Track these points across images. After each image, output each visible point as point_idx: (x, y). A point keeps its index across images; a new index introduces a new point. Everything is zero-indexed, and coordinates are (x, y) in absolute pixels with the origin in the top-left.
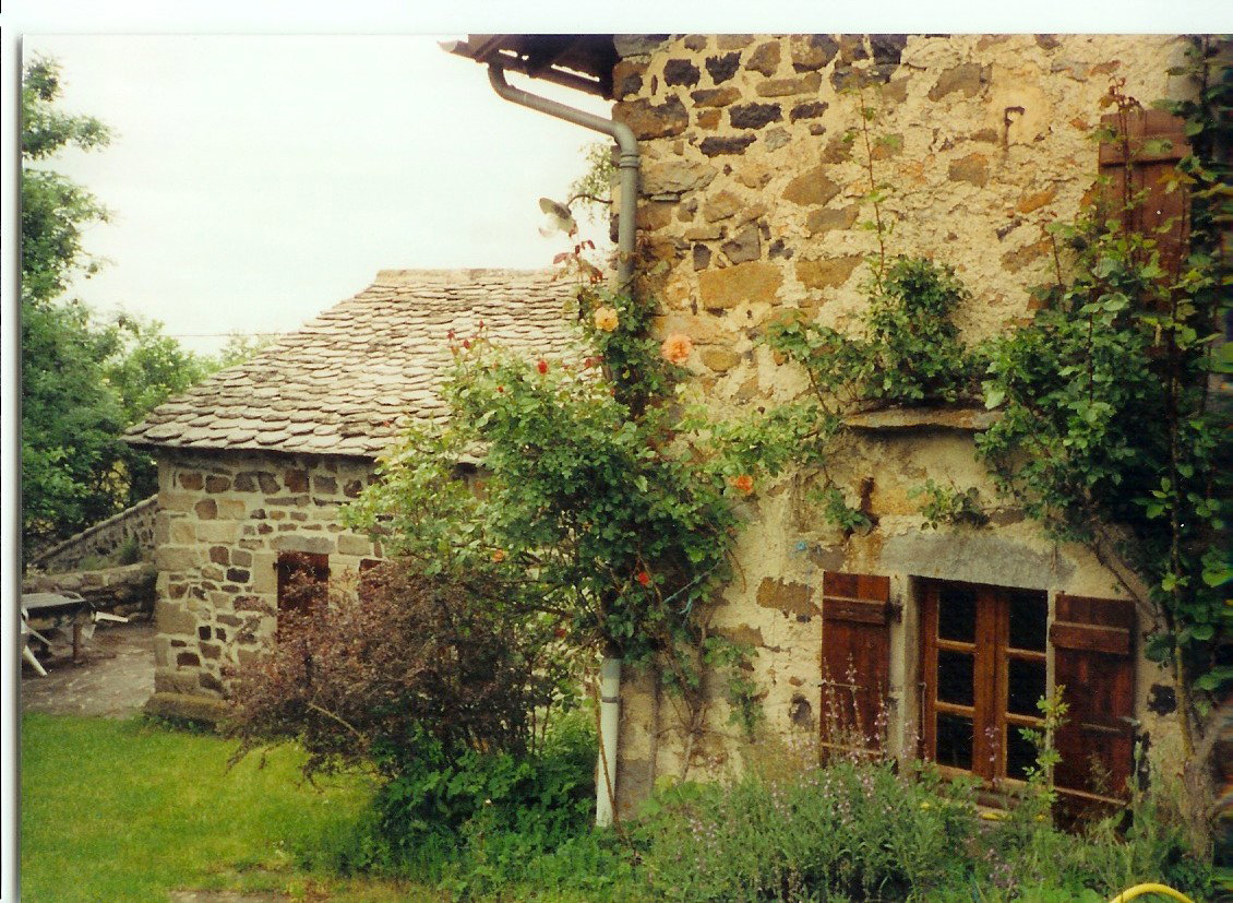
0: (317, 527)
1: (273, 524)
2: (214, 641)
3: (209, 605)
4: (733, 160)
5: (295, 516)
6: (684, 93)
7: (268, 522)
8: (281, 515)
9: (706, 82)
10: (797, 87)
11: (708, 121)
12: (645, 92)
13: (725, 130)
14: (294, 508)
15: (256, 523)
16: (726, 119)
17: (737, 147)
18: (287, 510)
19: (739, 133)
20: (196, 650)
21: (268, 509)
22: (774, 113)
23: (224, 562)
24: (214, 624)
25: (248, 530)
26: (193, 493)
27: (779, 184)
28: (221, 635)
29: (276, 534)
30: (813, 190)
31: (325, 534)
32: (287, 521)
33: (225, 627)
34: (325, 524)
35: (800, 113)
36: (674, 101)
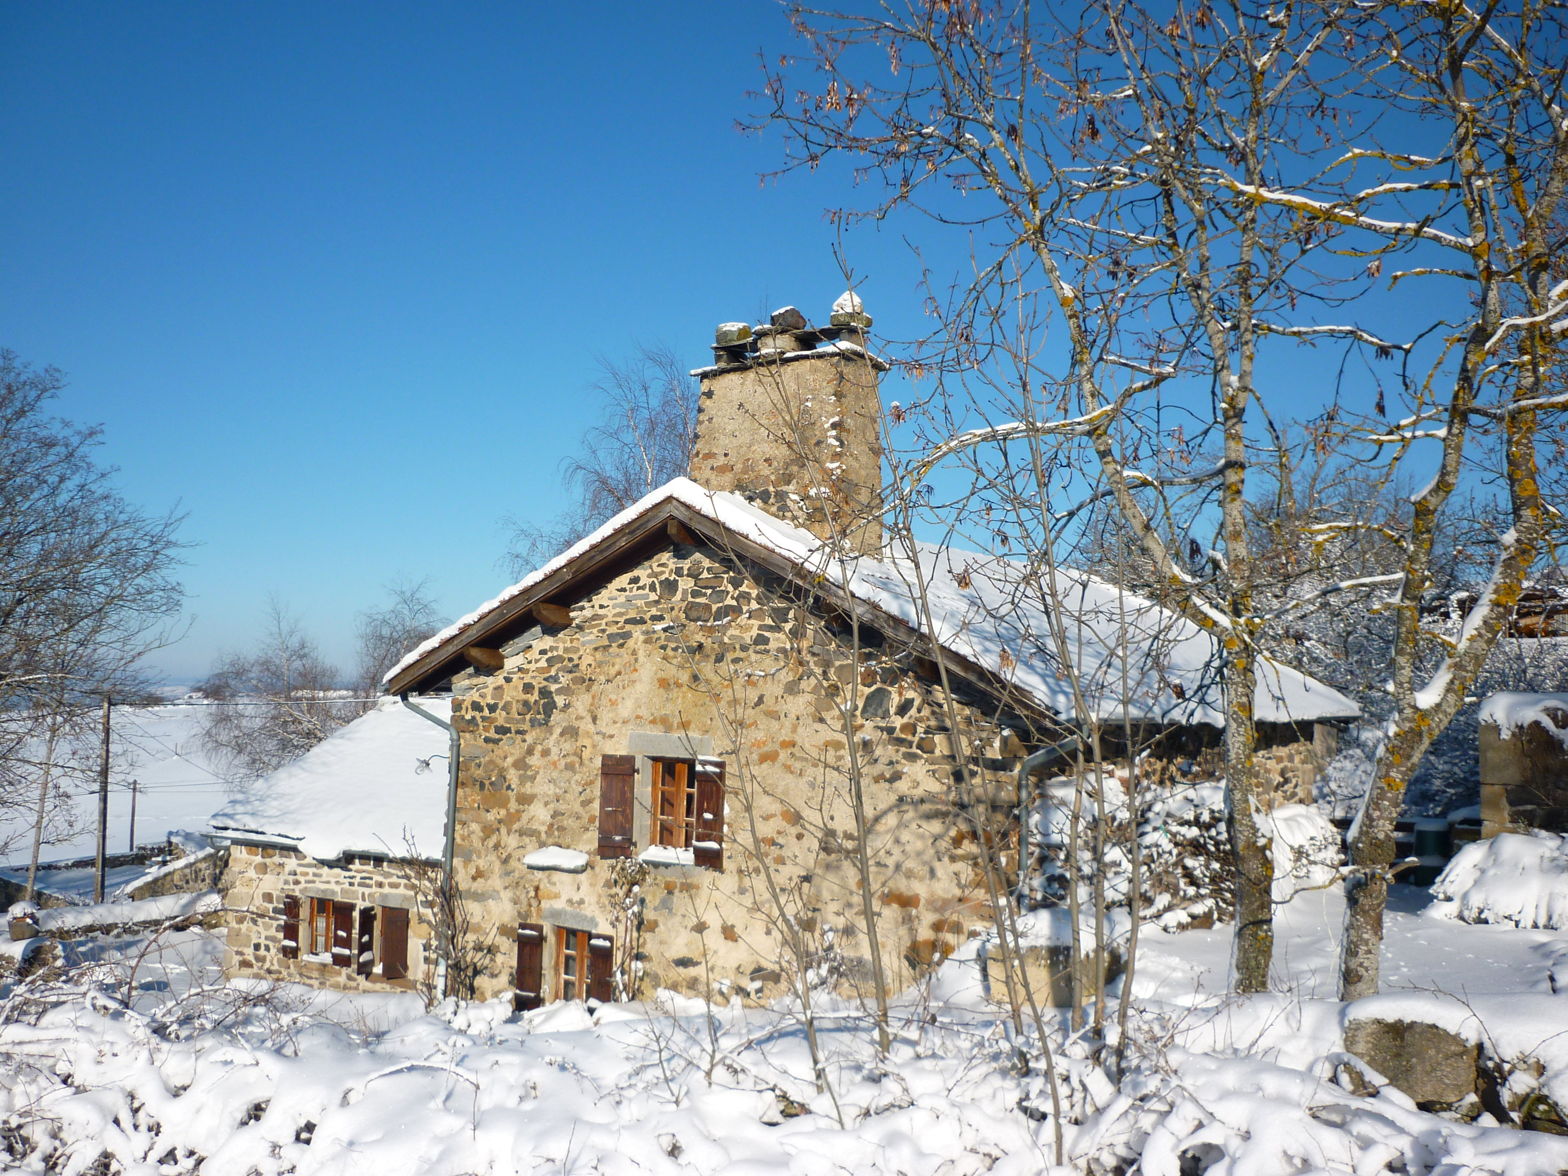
0: (328, 882)
1: (302, 879)
2: (262, 952)
3: (261, 929)
4: (495, 747)
5: (315, 875)
6: (477, 715)
7: (299, 877)
8: (307, 874)
9: (486, 712)
10: (518, 722)
11: (486, 729)
12: (463, 712)
13: (492, 734)
14: (314, 870)
15: (291, 878)
16: (492, 730)
17: (496, 742)
18: (311, 871)
19: (497, 736)
20: (251, 958)
21: (299, 870)
22: (508, 730)
23: (271, 901)
24: (263, 942)
25: (286, 882)
26: (253, 858)
27: (510, 760)
28: (267, 949)
29: (303, 885)
30: (521, 764)
31: (333, 886)
32: (310, 878)
33: (271, 944)
34: (333, 880)
35: (518, 732)
36: (473, 718)
